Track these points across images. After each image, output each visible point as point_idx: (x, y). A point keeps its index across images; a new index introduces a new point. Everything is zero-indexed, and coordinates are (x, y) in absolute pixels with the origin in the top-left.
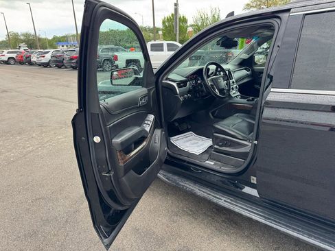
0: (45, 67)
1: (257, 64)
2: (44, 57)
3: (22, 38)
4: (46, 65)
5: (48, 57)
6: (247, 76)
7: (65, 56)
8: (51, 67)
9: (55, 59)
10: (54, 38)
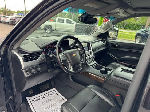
0: (7, 24)
1: (110, 37)
2: (6, 19)
3: (1, 9)
4: (7, 23)
5: (8, 20)
6: (102, 46)
7: (16, 20)
8: (9, 24)
9: (12, 21)
10: (18, 11)
